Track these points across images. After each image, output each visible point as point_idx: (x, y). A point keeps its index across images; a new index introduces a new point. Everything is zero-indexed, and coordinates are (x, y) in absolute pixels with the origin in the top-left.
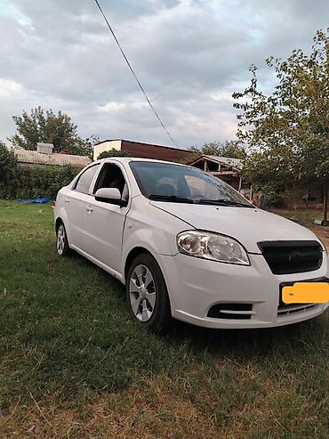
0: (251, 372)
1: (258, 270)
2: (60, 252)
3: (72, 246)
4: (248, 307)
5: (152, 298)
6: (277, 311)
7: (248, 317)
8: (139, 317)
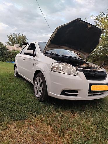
2: (15, 76)
3: (19, 73)
8: (37, 96)
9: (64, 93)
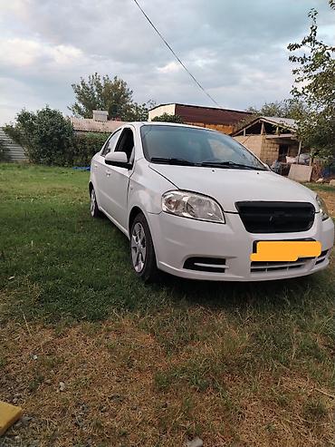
0: (221, 319)
1: (231, 228)
2: (93, 213)
3: (100, 208)
4: (222, 261)
5: (144, 250)
6: (250, 267)
7: (222, 270)
8: (136, 268)
9: (190, 263)
